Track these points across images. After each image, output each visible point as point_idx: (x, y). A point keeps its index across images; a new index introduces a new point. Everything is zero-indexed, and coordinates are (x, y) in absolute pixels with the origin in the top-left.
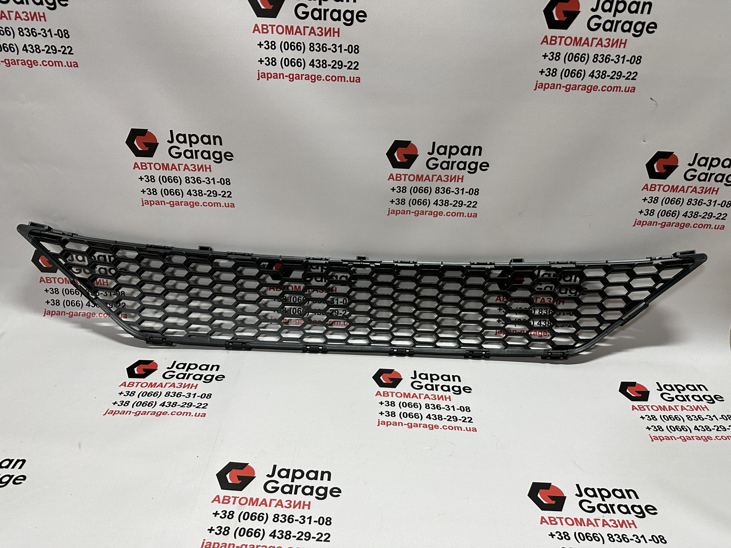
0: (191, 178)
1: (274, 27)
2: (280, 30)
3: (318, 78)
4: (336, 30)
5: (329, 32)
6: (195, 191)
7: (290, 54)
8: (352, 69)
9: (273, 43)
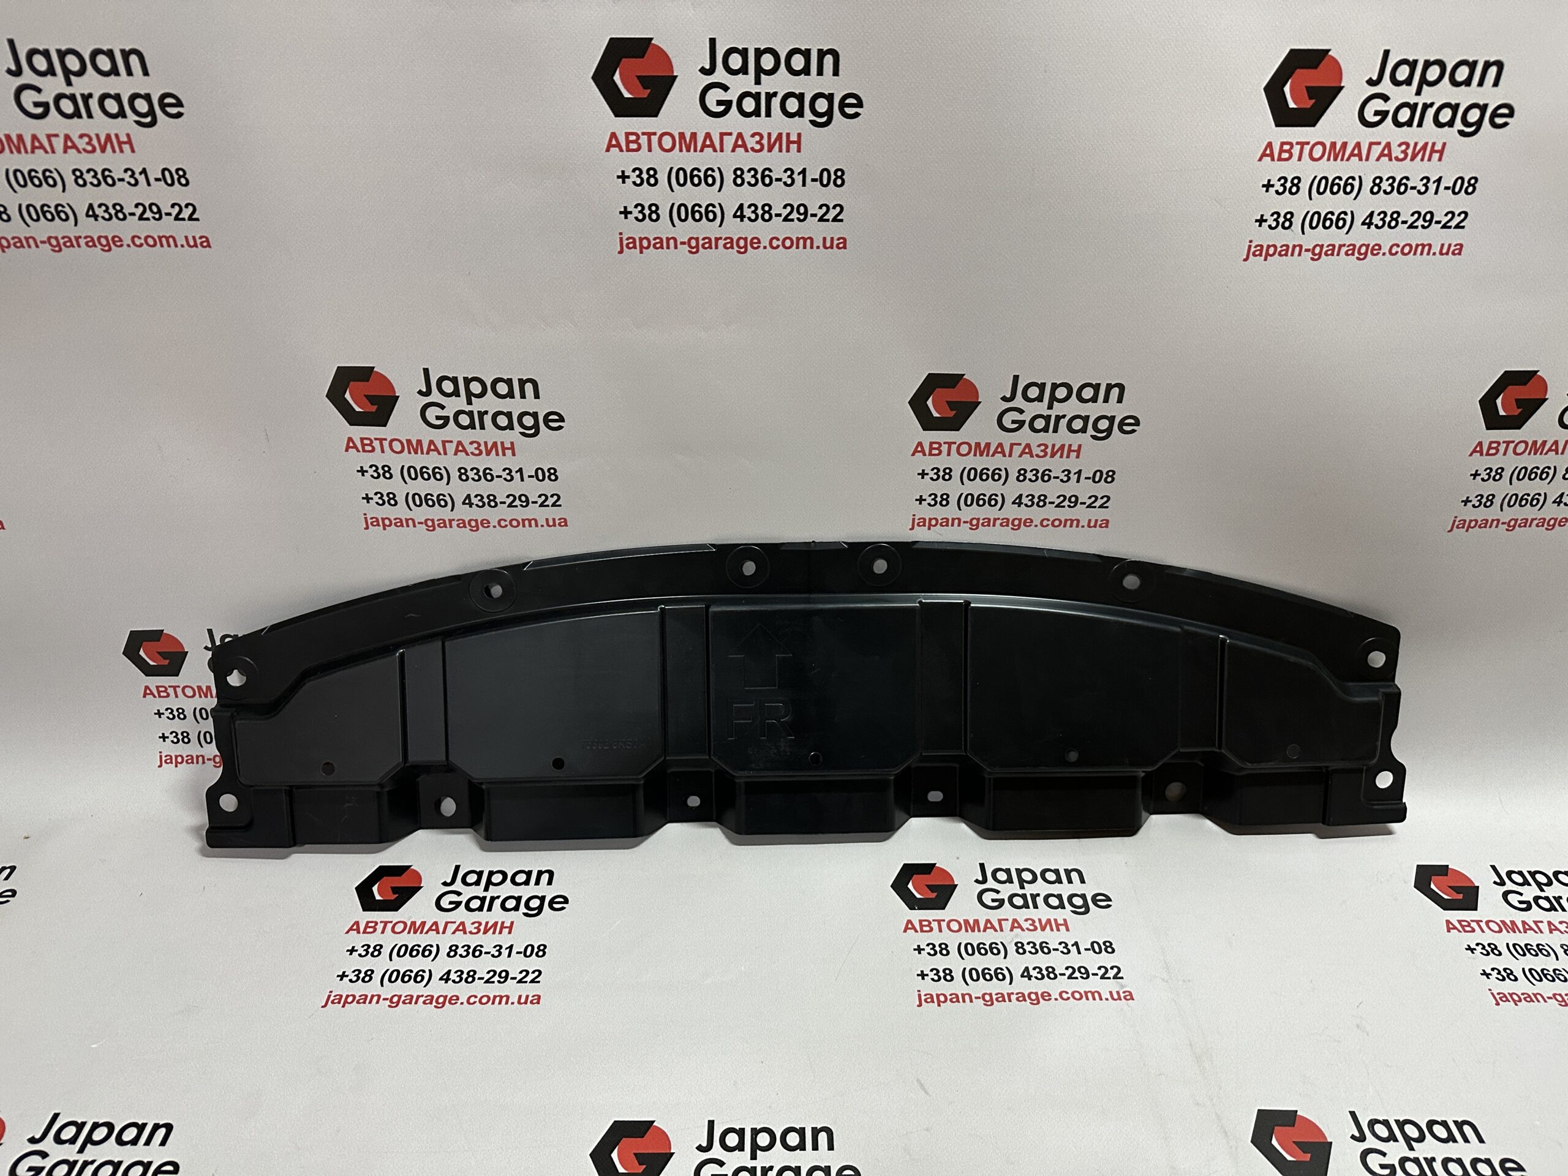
0: (472, 470)
1: (652, 137)
2: (667, 142)
3: (752, 243)
4: (794, 138)
5: (778, 142)
6: (479, 498)
7: (690, 195)
8: (828, 220)
9: (653, 173)
